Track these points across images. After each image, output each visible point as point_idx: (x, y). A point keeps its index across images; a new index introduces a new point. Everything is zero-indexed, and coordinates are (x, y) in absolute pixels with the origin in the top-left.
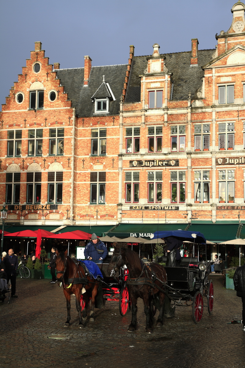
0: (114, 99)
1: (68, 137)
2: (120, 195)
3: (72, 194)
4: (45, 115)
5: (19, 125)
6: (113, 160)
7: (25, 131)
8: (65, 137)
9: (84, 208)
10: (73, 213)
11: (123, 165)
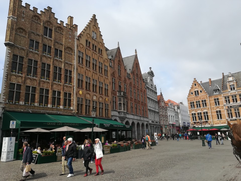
0: (220, 89)
1: (208, 102)
2: (226, 117)
3: (211, 117)
4: (200, 97)
5: (193, 101)
6: (222, 107)
7: (195, 102)
8: (206, 102)
9: (216, 121)
10: (213, 123)
11: (225, 108)
